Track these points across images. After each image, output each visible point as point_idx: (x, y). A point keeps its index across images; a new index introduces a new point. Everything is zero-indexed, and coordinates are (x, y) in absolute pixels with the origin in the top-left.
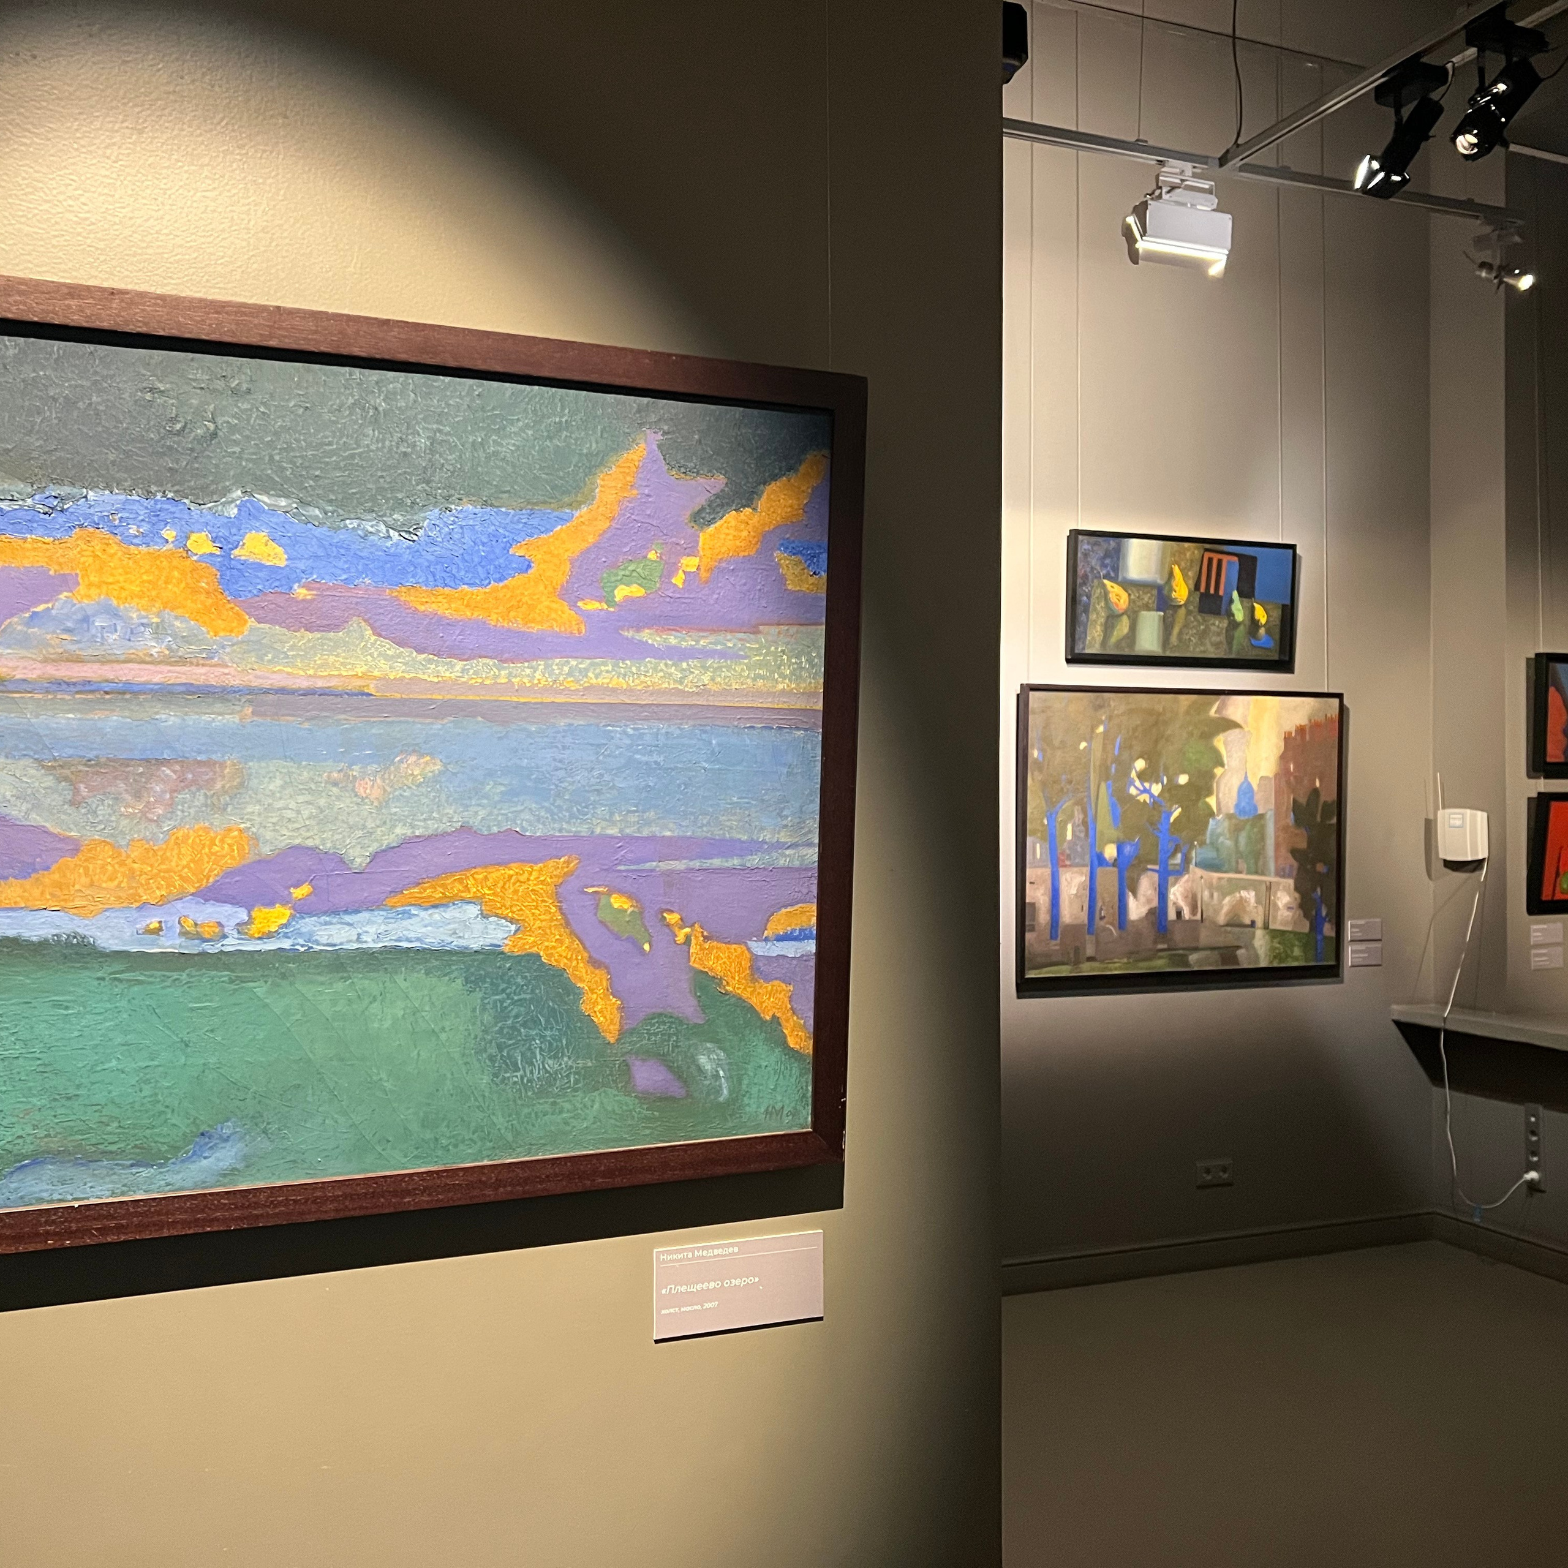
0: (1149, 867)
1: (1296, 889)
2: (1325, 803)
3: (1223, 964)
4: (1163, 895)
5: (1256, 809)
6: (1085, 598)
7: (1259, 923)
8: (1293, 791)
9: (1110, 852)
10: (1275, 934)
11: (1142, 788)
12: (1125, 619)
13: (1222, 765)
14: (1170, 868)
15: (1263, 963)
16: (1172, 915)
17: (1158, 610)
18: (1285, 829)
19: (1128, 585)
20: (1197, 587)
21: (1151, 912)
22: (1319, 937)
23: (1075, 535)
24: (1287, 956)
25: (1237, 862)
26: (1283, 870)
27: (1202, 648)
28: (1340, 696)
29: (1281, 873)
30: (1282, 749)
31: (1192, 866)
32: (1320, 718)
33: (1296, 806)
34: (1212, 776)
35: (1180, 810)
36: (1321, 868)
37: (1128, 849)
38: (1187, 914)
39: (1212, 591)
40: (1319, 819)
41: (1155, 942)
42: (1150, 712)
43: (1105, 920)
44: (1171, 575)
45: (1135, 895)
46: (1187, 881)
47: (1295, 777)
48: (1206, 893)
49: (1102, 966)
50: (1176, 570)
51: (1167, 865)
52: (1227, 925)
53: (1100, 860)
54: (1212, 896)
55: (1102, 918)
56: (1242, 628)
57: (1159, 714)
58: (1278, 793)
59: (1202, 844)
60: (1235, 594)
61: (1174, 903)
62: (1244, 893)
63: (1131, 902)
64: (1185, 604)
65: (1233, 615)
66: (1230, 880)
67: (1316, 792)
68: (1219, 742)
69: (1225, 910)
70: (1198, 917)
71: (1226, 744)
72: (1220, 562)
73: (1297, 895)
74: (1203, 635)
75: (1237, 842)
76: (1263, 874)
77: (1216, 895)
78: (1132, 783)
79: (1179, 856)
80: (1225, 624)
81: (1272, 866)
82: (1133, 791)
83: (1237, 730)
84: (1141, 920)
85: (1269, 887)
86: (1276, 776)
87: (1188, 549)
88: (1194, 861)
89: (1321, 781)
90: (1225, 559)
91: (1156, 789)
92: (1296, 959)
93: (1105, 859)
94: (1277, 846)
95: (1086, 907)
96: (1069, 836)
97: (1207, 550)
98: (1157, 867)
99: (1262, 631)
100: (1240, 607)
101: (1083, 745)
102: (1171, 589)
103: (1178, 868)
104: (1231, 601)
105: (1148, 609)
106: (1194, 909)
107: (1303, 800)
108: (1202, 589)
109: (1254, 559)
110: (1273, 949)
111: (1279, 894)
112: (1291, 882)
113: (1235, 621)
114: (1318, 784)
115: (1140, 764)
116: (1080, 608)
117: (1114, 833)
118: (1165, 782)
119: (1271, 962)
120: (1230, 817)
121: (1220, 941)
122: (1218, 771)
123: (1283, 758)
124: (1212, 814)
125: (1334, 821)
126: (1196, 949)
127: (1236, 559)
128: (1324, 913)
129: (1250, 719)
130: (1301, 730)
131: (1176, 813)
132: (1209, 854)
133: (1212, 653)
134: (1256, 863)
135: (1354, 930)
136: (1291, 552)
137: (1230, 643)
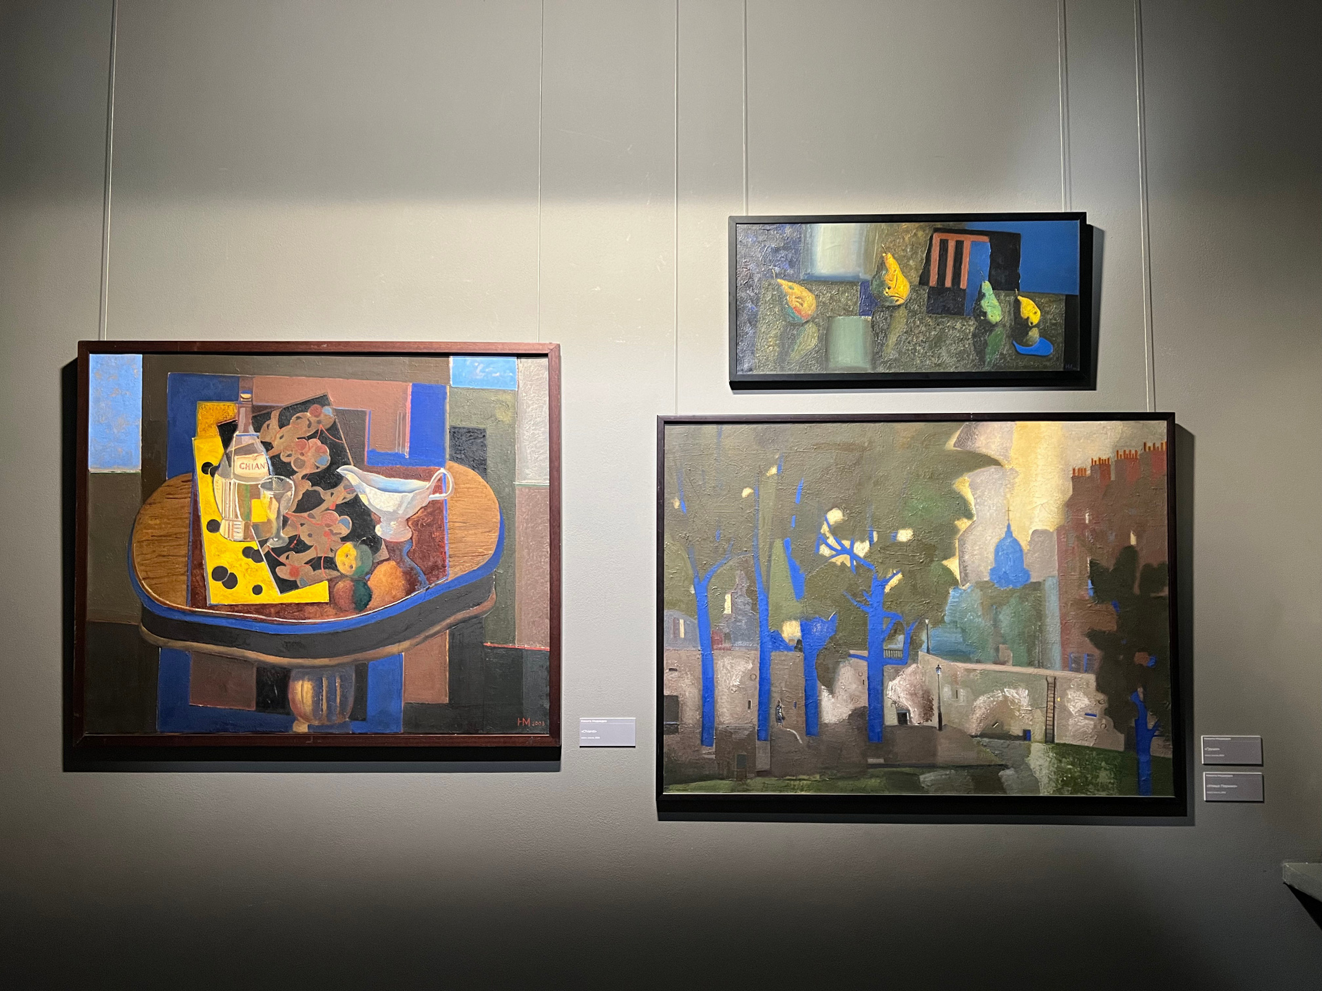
0: (852, 652)
1: (1100, 688)
2: (1147, 566)
3: (976, 790)
4: (876, 691)
5: (1027, 574)
6: (749, 305)
7: (1038, 733)
8: (1091, 551)
9: (791, 631)
10: (1064, 751)
11: (839, 548)
12: (811, 329)
13: (969, 516)
14: (887, 654)
15: (1044, 793)
16: (891, 719)
17: (864, 313)
18: (1079, 603)
19: (811, 282)
20: (924, 280)
21: (857, 714)
22: (1143, 758)
23: (736, 223)
24: (1087, 783)
25: (997, 650)
26: (1077, 660)
27: (935, 360)
28: (1169, 417)
29: (1073, 664)
30: (1071, 493)
31: (922, 654)
32: (1135, 447)
33: (1097, 573)
34: (954, 530)
35: (900, 576)
36: (1142, 658)
37: (817, 628)
38: (915, 718)
39: (948, 283)
40: (1136, 590)
41: (865, 755)
42: (848, 447)
43: (784, 722)
44: (882, 265)
45: (831, 692)
46: (915, 673)
47: (1093, 531)
48: (947, 692)
49: (781, 783)
50: (890, 261)
51: (882, 650)
52: (982, 735)
53: (776, 641)
54: (956, 694)
55: (779, 719)
56: (999, 330)
57: (864, 449)
58: (1064, 554)
59: (939, 622)
60: (987, 287)
61: (895, 702)
62: (1010, 692)
63: (826, 700)
64: (906, 305)
65: (985, 314)
66: (984, 673)
67: (1130, 553)
68: (964, 486)
69: (978, 714)
70: (934, 722)
71: (973, 487)
72: (959, 245)
73: (1101, 697)
74: (938, 342)
75: (996, 623)
76: (1041, 665)
77: (962, 692)
78: (824, 540)
79: (901, 638)
80: (971, 325)
81: (1056, 653)
82: (825, 551)
83: (993, 469)
84: (841, 722)
85: (1053, 685)
86: (1060, 530)
87: (907, 231)
88: (925, 646)
89: (1138, 537)
90: (968, 241)
91: (862, 549)
92: (1104, 787)
93: (783, 641)
94: (1065, 628)
95: (755, 702)
96: (728, 610)
97: (936, 230)
98: (865, 653)
99: (1034, 334)
100: (995, 302)
101: (746, 492)
102: (882, 284)
103: (900, 655)
104: (982, 296)
105: (848, 313)
106: (927, 710)
107: (1108, 563)
108: (933, 281)
109: (1015, 238)
110: (1060, 771)
111: (1071, 694)
112: (1091, 678)
113: (989, 323)
114: (1133, 541)
115: (835, 516)
116: (744, 317)
117: (796, 606)
118: (875, 539)
119: (1059, 790)
120: (981, 586)
121: (970, 757)
122: (963, 524)
123: (1072, 506)
124: (954, 583)
125: (1165, 592)
126: (932, 767)
127: (986, 239)
128: (1150, 725)
129: (1012, 453)
130: (1101, 466)
131: (894, 581)
132: (953, 637)
133: (949, 363)
134: (1029, 651)
135: (1210, 749)
136: (1077, 223)
137: (980, 351)
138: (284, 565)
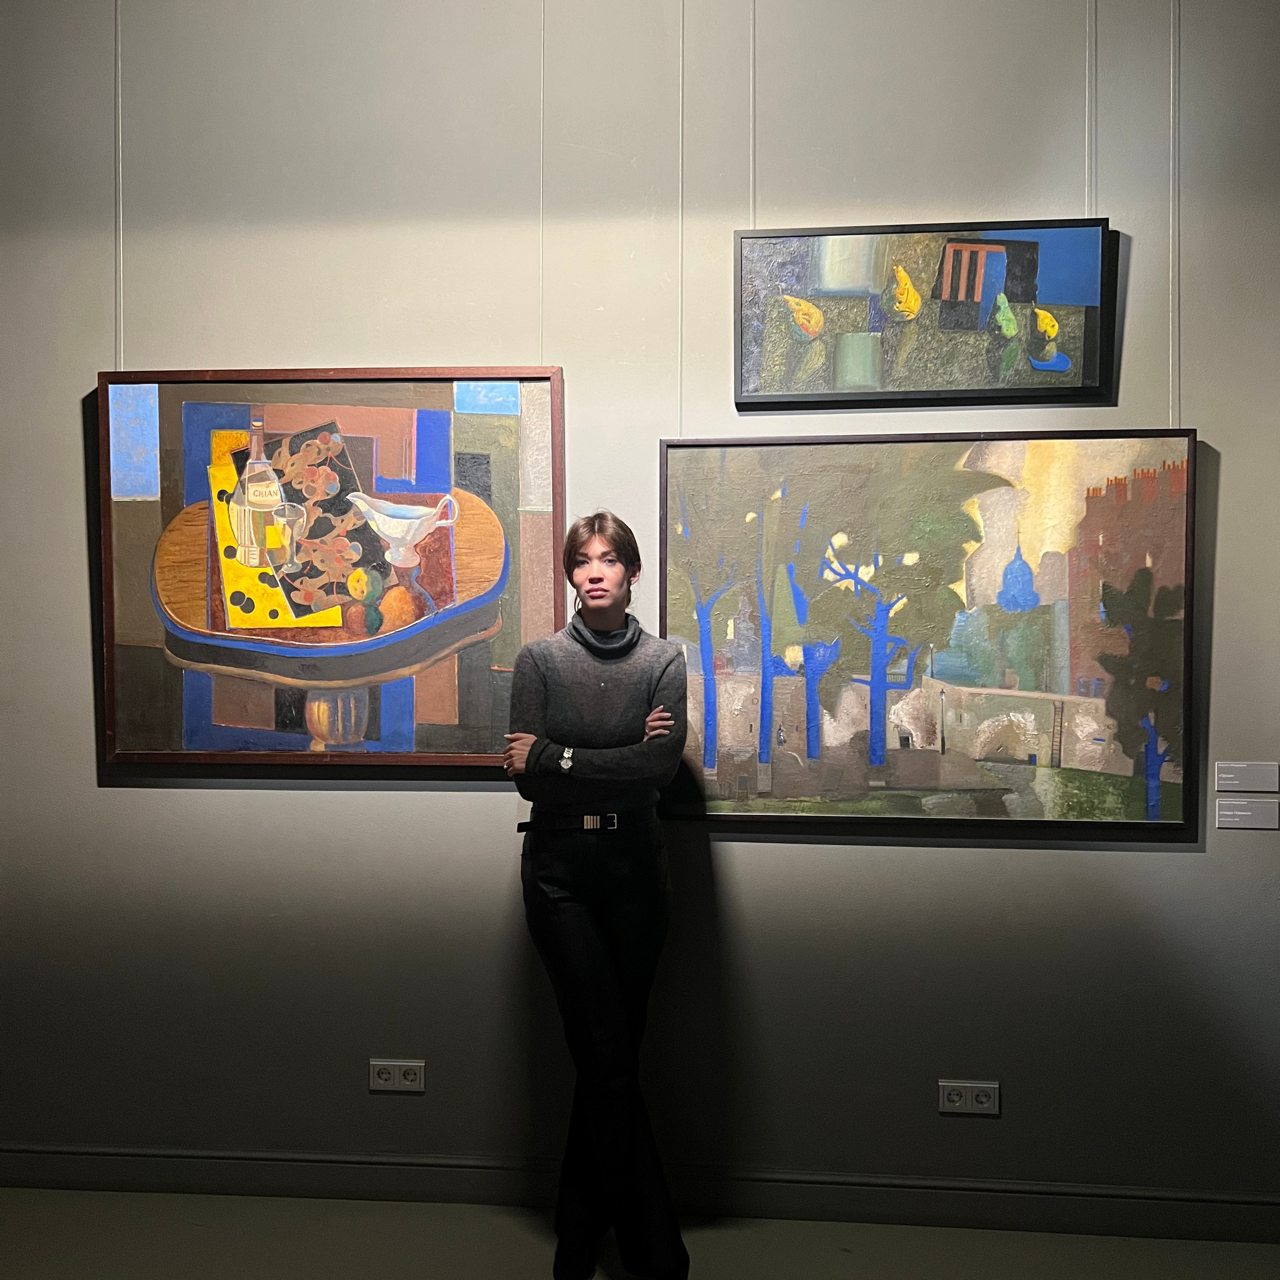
0: (855, 676)
1: (1109, 713)
2: (1163, 589)
3: (979, 814)
4: (878, 714)
5: (1036, 598)
6: (755, 323)
7: (1044, 757)
8: (1104, 573)
9: (794, 655)
10: (1071, 775)
11: (843, 572)
12: (818, 346)
13: (977, 538)
14: (890, 679)
15: (1048, 817)
16: (893, 742)
17: (874, 329)
18: (1090, 626)
19: (820, 297)
20: (936, 294)
21: (858, 738)
22: (1153, 784)
23: (741, 237)
24: (1093, 807)
25: (1003, 674)
26: (1086, 685)
27: (946, 377)
28: (1190, 433)
29: (1082, 688)
30: (1084, 514)
31: (925, 678)
32: (1155, 466)
33: (1109, 597)
34: (962, 553)
35: (905, 600)
36: (1154, 683)
37: (820, 653)
38: (917, 741)
39: (962, 296)
40: (1151, 613)
41: (866, 778)
42: (855, 469)
43: (785, 746)
44: (893, 279)
45: (833, 716)
46: (918, 697)
47: (1107, 553)
48: (950, 715)
49: (781, 804)
50: (902, 274)
51: (885, 675)
52: (986, 759)
53: (776, 666)
54: (960, 718)
55: (781, 743)
56: (1013, 345)
57: (871, 471)
58: (1075, 576)
59: (943, 646)
60: (1002, 299)
61: (897, 726)
62: (1015, 717)
63: (827, 721)
64: (917, 320)
65: (1000, 328)
66: (990, 697)
67: (1145, 575)
68: (973, 508)
69: (983, 737)
70: (938, 746)
71: (983, 508)
72: (974, 255)
73: (1111, 722)
74: (951, 357)
75: (1003, 647)
76: (1048, 689)
77: (966, 716)
78: (827, 564)
79: (905, 662)
80: (985, 341)
81: (1064, 677)
82: (829, 575)
83: (1003, 490)
84: (842, 746)
85: (1060, 709)
86: (1072, 552)
87: (918, 242)
88: (929, 670)
89: (1155, 559)
90: (983, 251)
91: (866, 573)
92: (1110, 812)
93: (785, 666)
94: (1074, 652)
95: (757, 726)
96: (730, 636)
97: (950, 240)
98: (868, 678)
99: (1051, 349)
100: (1011, 315)
101: (750, 516)
102: (893, 298)
103: (903, 679)
104: (997, 309)
105: (857, 329)
106: (930, 734)
107: (1122, 586)
108: (946, 294)
109: (1033, 246)
110: (1065, 796)
111: (1079, 719)
112: (1101, 703)
113: (1004, 337)
114: (1149, 562)
115: (840, 540)
116: (748, 336)
117: (794, 630)
118: (881, 562)
119: (1064, 815)
120: (988, 609)
121: (973, 780)
122: (971, 547)
123: (1084, 527)
124: (961, 607)
125: (1181, 615)
126: (934, 790)
127: (1002, 249)
128: (1161, 750)
129: (1024, 473)
130: (1118, 486)
131: (899, 606)
132: (957, 661)
133: (962, 382)
134: (1037, 675)
135: (1224, 776)
136: (1098, 230)
137: (994, 368)
138: (297, 589)
